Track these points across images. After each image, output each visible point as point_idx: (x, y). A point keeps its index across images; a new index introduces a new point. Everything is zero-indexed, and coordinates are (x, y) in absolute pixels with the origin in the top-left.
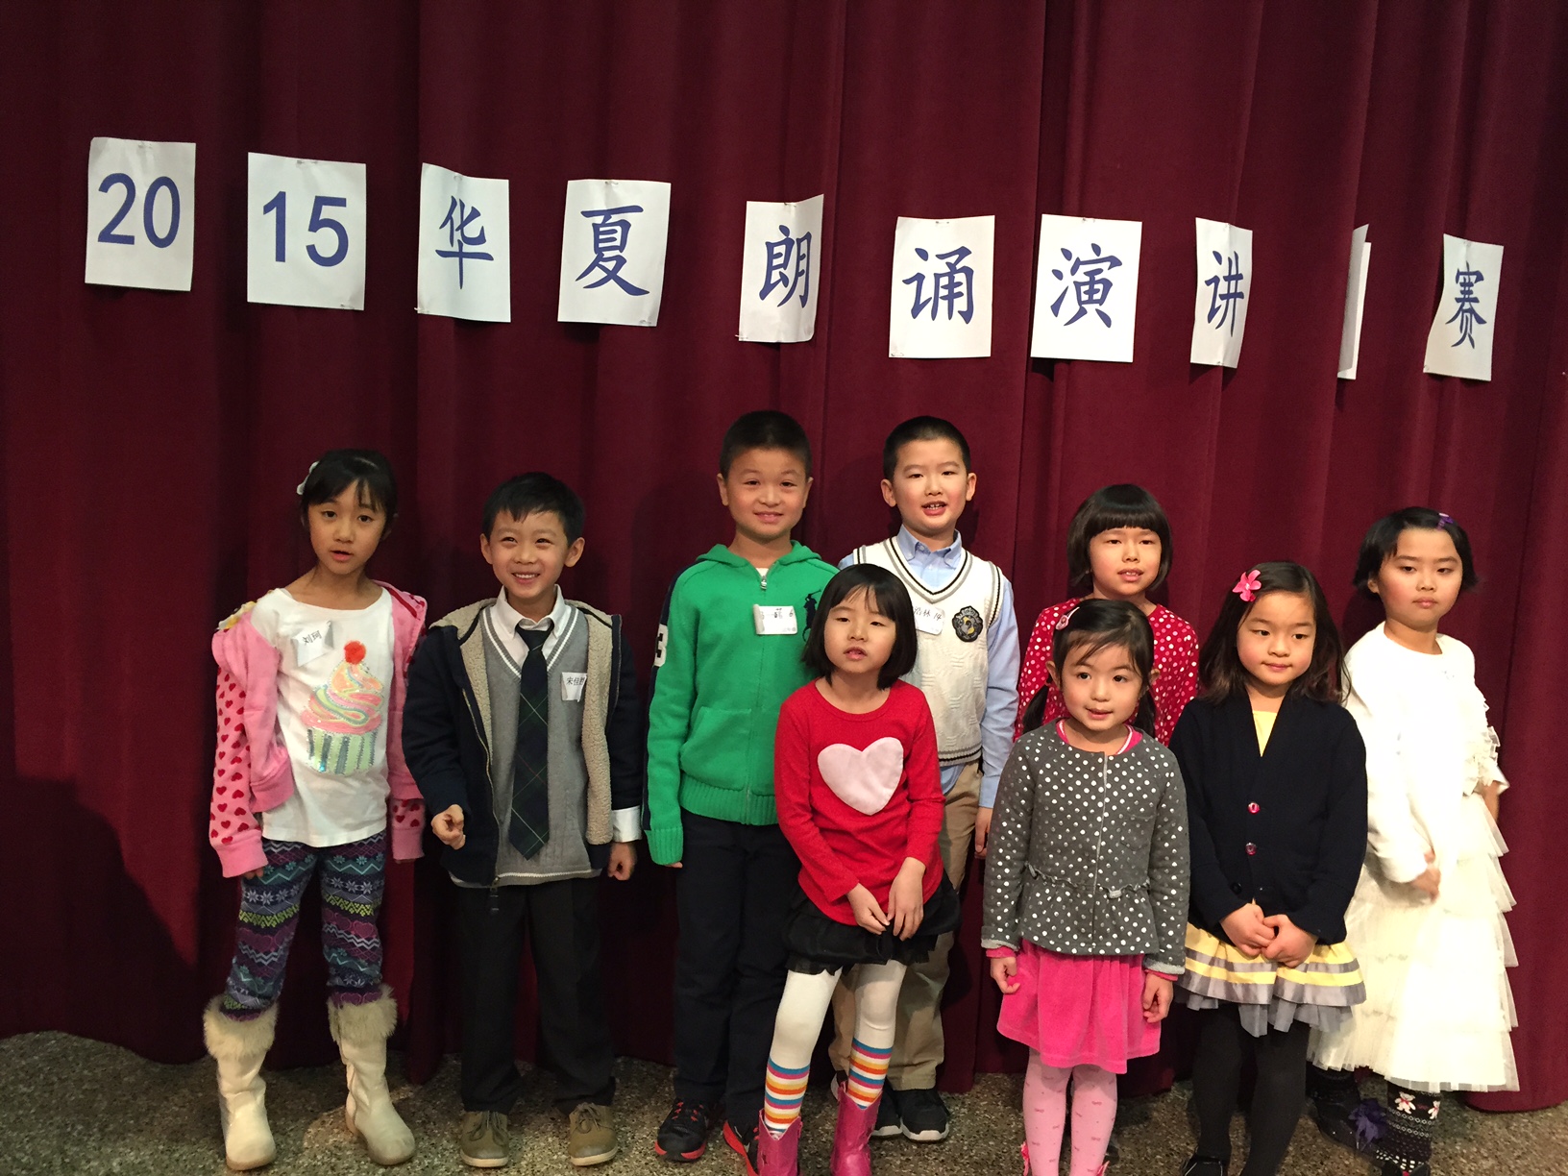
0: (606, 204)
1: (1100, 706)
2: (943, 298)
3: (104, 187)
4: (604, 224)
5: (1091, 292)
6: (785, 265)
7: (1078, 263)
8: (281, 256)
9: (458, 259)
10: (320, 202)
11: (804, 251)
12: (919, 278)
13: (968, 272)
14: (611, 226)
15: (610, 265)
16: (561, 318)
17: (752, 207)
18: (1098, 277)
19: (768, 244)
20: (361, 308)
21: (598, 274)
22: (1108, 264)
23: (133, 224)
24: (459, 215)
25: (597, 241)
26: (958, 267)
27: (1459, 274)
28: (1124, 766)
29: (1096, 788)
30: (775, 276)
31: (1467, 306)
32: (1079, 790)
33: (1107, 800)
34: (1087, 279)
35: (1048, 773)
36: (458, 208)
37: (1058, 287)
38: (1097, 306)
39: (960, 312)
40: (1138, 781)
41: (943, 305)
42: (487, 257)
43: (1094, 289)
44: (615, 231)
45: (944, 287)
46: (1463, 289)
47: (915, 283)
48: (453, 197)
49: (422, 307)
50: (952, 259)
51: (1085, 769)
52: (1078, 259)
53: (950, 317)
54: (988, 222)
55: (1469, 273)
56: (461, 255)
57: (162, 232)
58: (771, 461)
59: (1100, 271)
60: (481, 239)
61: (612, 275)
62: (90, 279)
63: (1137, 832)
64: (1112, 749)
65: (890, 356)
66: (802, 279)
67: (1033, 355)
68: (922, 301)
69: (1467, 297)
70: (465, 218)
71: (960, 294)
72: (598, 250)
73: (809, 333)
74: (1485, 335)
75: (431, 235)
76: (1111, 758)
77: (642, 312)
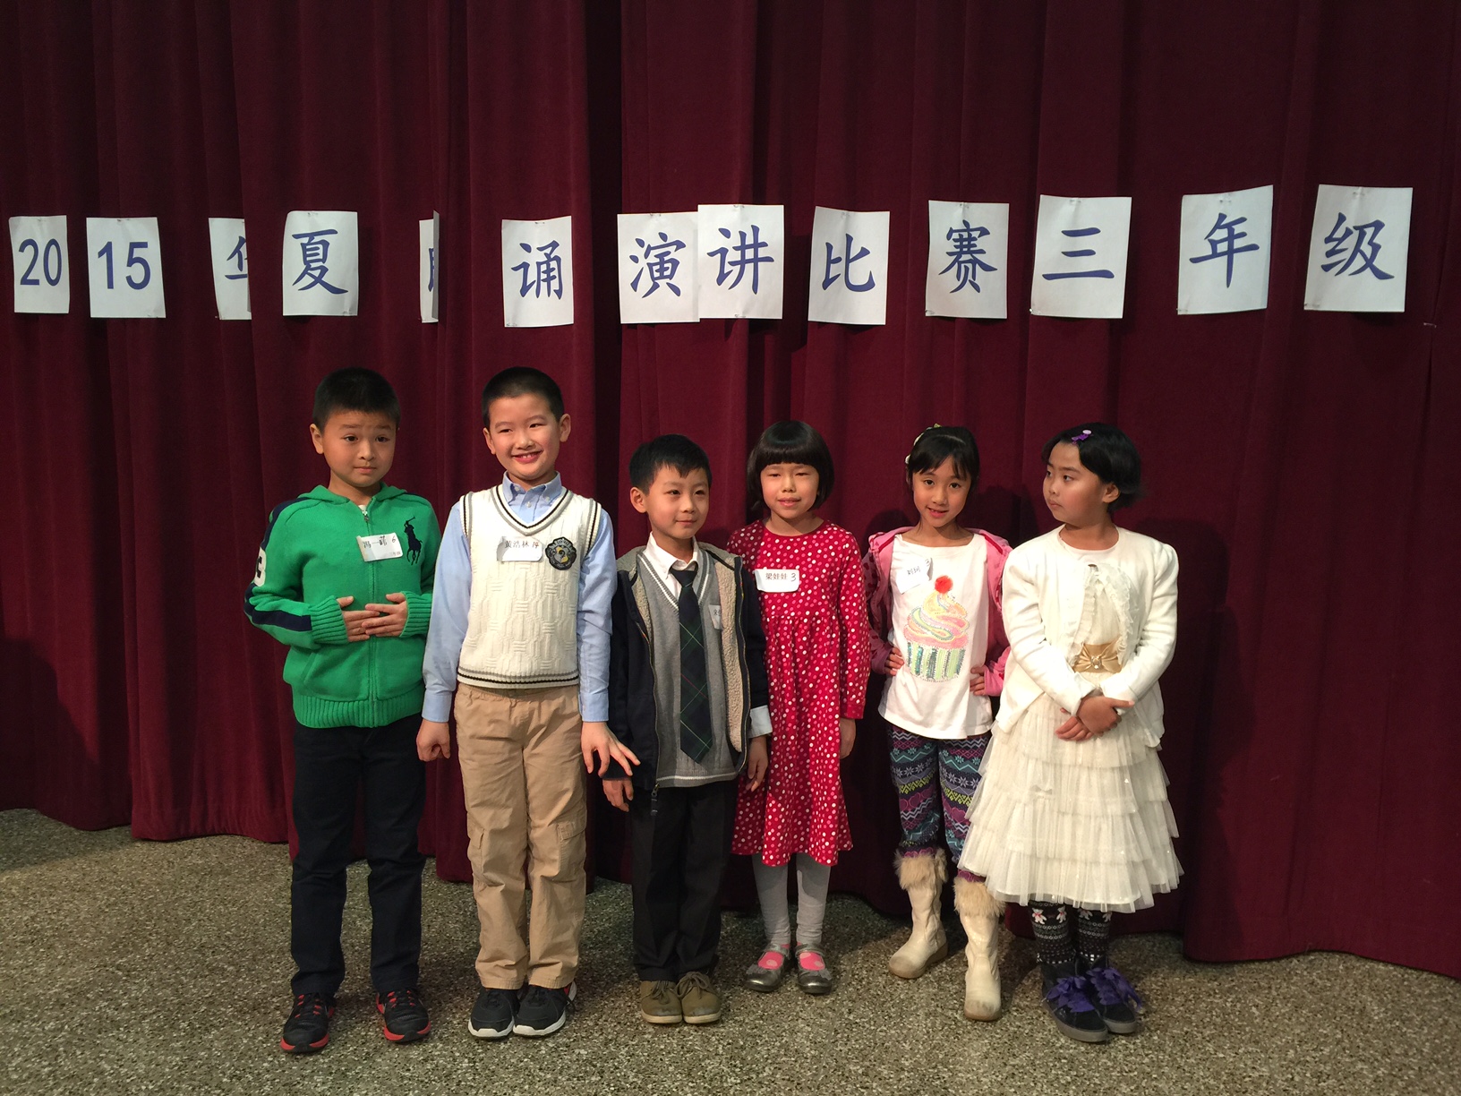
0: (310, 229)
2: (544, 280)
3: (22, 249)
4: (309, 243)
5: (662, 270)
7: (650, 249)
8: (110, 285)
10: (133, 246)
12: (525, 266)
13: (558, 259)
14: (315, 245)
15: (316, 274)
16: (286, 313)
17: (421, 224)
18: (666, 258)
20: (163, 315)
21: (308, 280)
22: (675, 247)
23: (38, 273)
25: (305, 256)
27: (952, 231)
31: (966, 257)
34: (658, 260)
37: (636, 268)
38: (668, 280)
39: (555, 291)
41: (544, 285)
43: (664, 268)
44: (318, 248)
45: (543, 272)
46: (958, 244)
47: (522, 269)
48: (240, 237)
49: (221, 315)
52: (649, 246)
53: (548, 294)
54: (568, 221)
55: (966, 230)
59: (668, 253)
61: (318, 280)
62: (17, 310)
65: (505, 326)
67: (623, 322)
68: (528, 284)
69: (964, 250)
71: (554, 277)
72: (306, 262)
74: (994, 280)
77: (346, 306)
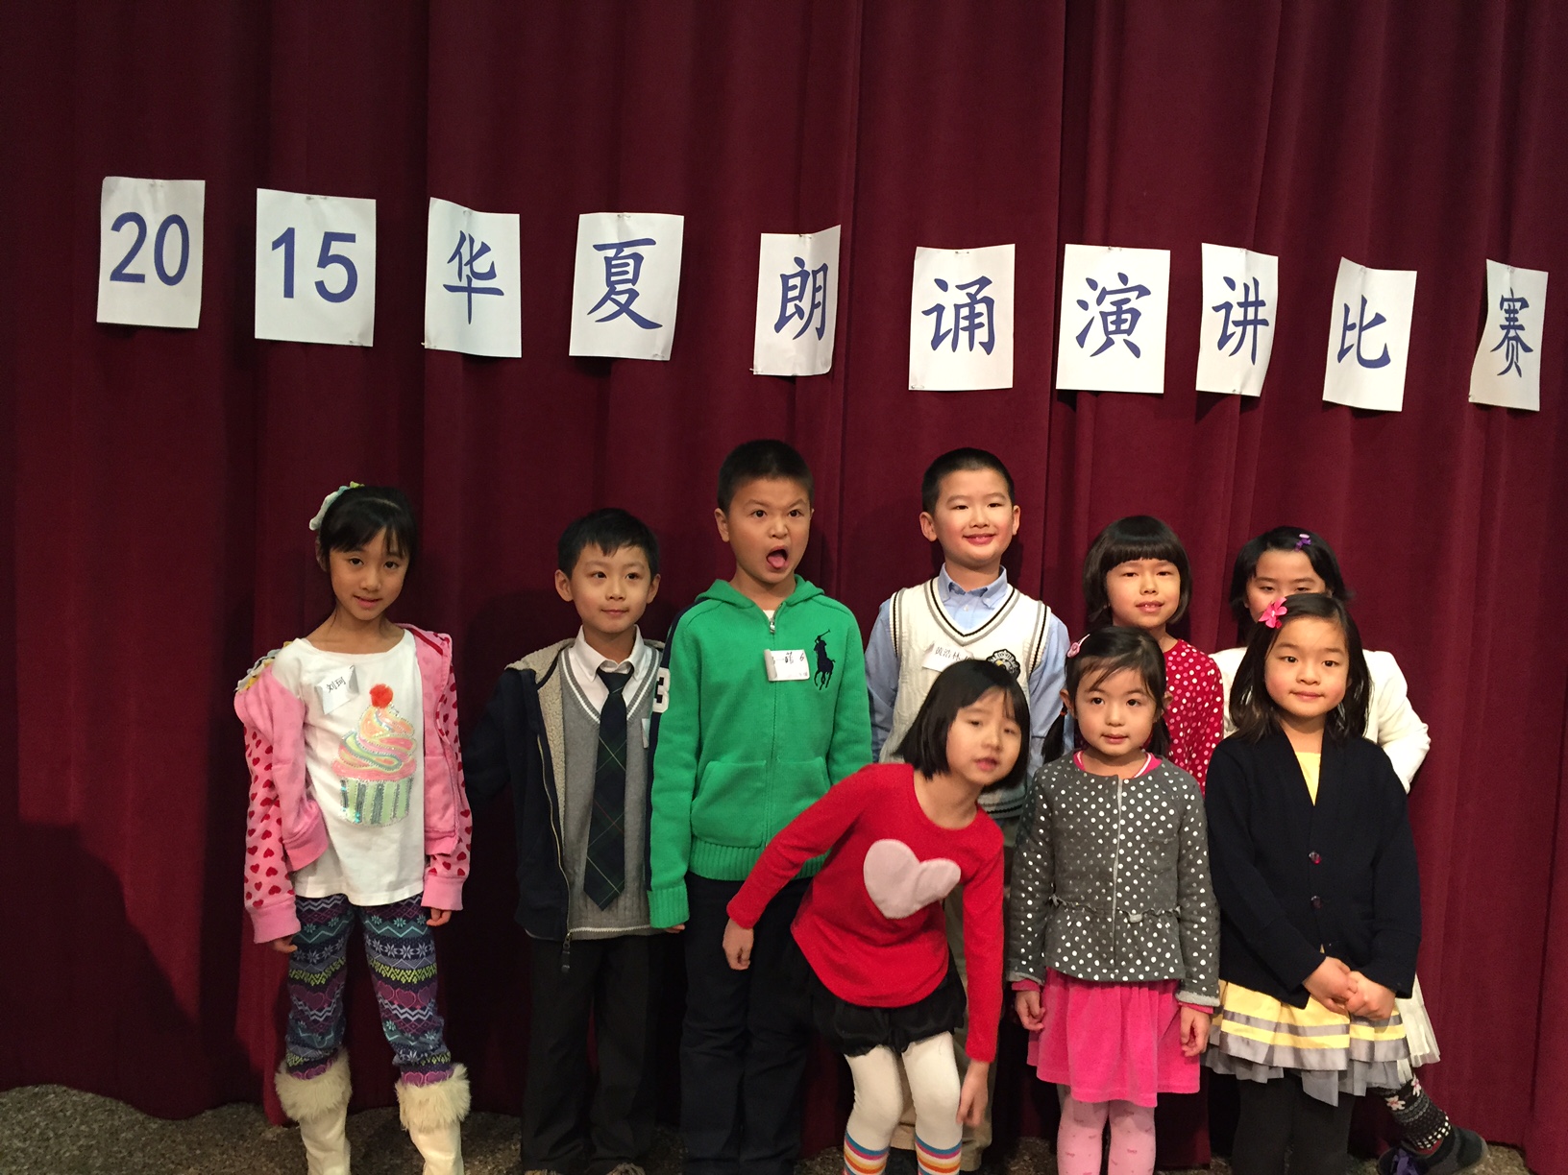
0: (619, 238)
1: (1115, 731)
2: (964, 329)
3: (117, 227)
4: (616, 257)
5: (1118, 322)
6: (800, 298)
7: (1104, 293)
8: (289, 292)
9: (466, 294)
10: (330, 238)
11: (820, 282)
12: (939, 309)
13: (989, 302)
14: (623, 259)
15: (622, 299)
16: (573, 352)
17: (766, 239)
18: (1125, 307)
19: (782, 276)
20: (370, 344)
21: (610, 308)
22: (1136, 293)
23: (144, 263)
24: (468, 251)
25: (609, 274)
26: (979, 297)
27: (1503, 300)
28: (1142, 789)
29: (1111, 810)
30: (791, 308)
31: (1512, 333)
32: (1094, 813)
33: (1123, 822)
34: (1114, 309)
35: (1064, 799)
36: (467, 243)
37: (1084, 317)
38: (1125, 336)
39: (981, 343)
40: (1155, 803)
41: (964, 336)
42: (498, 292)
43: (1121, 319)
44: (627, 265)
45: (965, 318)
46: (1507, 315)
47: (935, 314)
48: (462, 233)
49: (429, 342)
50: (973, 290)
51: (1099, 793)
52: (1104, 289)
53: (971, 348)
54: (1009, 251)
55: (1513, 300)
56: (470, 290)
57: (171, 270)
58: (778, 492)
59: (1127, 300)
60: (491, 274)
61: (624, 308)
62: (102, 318)
63: (1156, 855)
64: (1125, 773)
65: (910, 389)
66: (818, 312)
67: (1059, 386)
68: (942, 333)
69: (1512, 324)
70: (474, 253)
71: (981, 325)
72: (611, 284)
73: (826, 365)
74: (1531, 363)
75: (439, 270)
76: (1127, 782)
77: (656, 346)
